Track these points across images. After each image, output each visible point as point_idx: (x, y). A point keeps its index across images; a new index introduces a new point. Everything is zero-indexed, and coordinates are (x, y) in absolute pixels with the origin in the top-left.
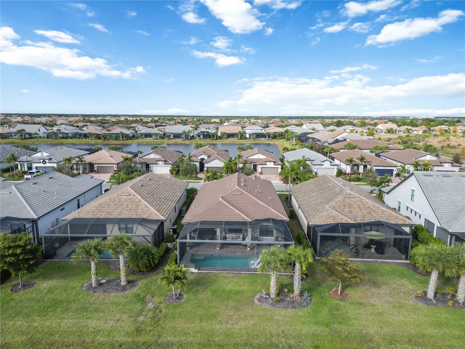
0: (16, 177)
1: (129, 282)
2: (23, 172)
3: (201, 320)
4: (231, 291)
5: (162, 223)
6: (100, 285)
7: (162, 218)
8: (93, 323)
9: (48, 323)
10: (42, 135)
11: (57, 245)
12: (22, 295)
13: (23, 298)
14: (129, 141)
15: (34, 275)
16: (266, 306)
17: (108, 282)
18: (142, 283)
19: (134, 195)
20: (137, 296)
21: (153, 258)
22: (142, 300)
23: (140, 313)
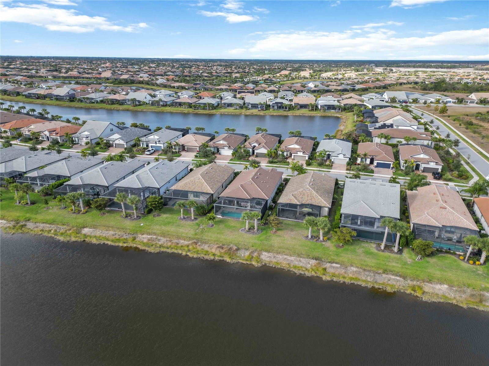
0: (140, 152)
1: (195, 218)
2: (143, 148)
3: (218, 234)
4: (232, 226)
5: (212, 195)
6: (185, 218)
7: (212, 192)
8: (181, 230)
9: (167, 229)
10: (148, 102)
11: (168, 200)
12: (157, 218)
13: (158, 219)
14: (214, 111)
15: (161, 211)
16: (243, 232)
17: (187, 217)
18: (200, 219)
19: (201, 179)
20: (197, 224)
21: (205, 210)
22: (199, 225)
23: (197, 229)
